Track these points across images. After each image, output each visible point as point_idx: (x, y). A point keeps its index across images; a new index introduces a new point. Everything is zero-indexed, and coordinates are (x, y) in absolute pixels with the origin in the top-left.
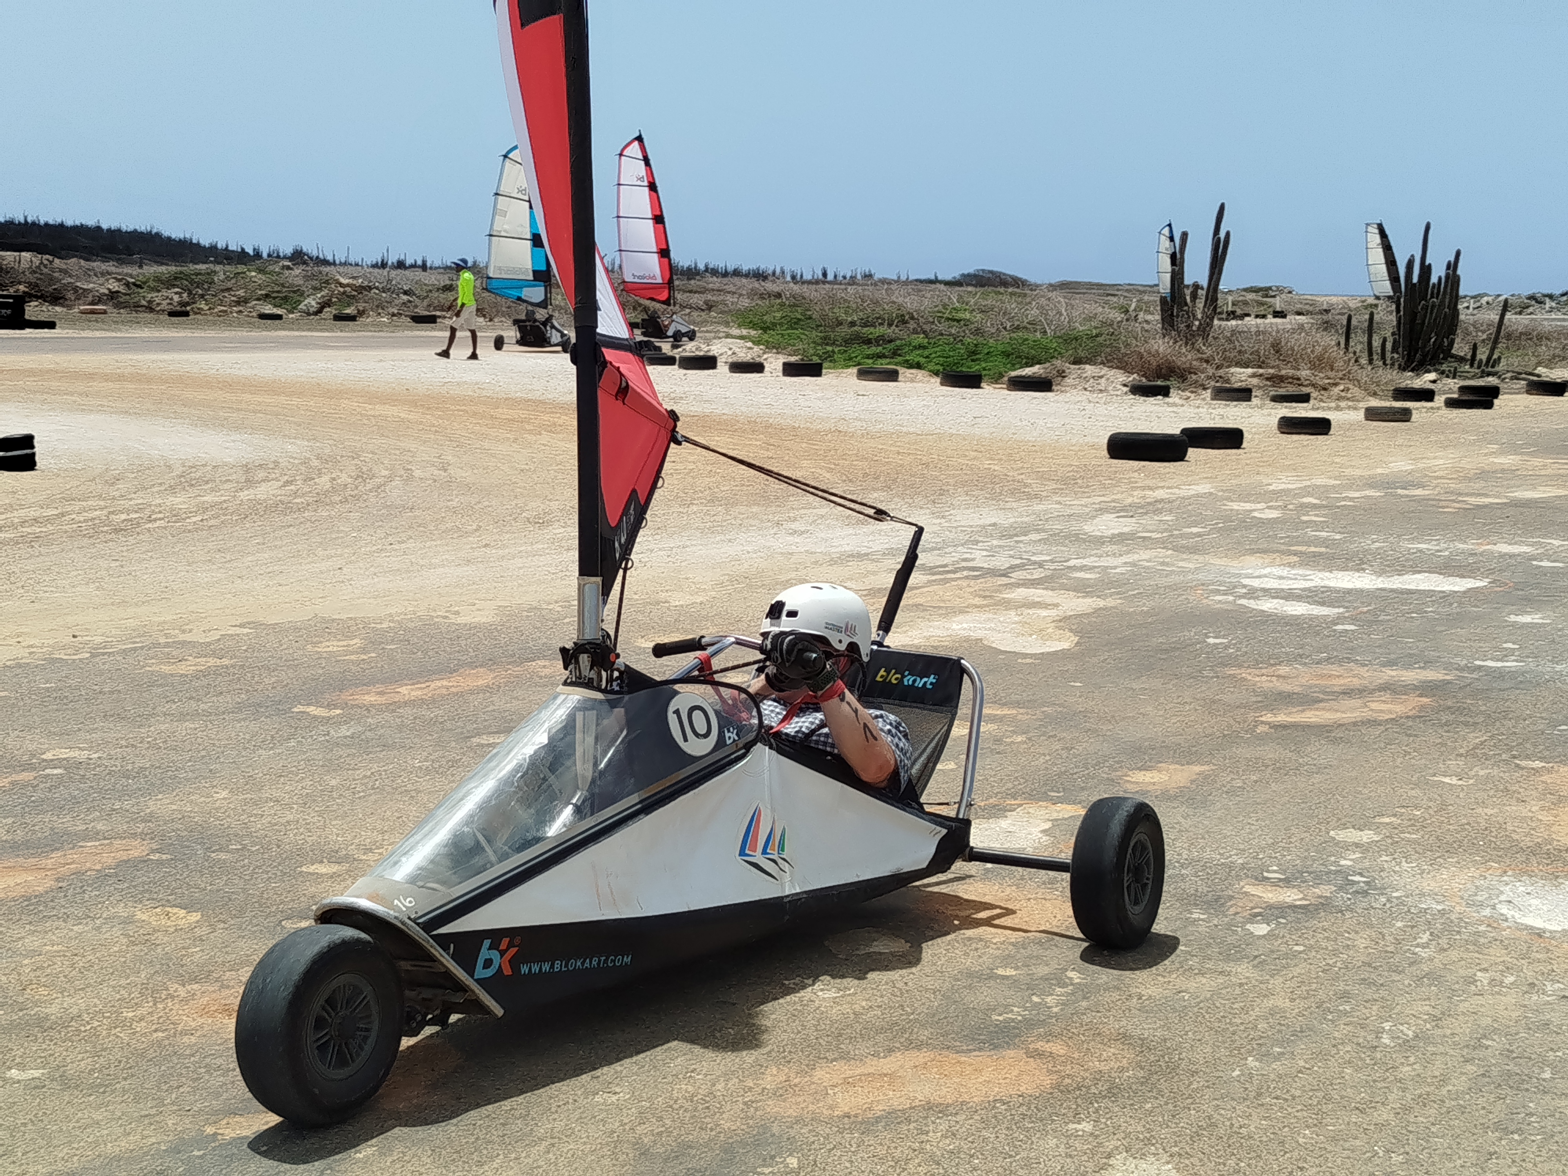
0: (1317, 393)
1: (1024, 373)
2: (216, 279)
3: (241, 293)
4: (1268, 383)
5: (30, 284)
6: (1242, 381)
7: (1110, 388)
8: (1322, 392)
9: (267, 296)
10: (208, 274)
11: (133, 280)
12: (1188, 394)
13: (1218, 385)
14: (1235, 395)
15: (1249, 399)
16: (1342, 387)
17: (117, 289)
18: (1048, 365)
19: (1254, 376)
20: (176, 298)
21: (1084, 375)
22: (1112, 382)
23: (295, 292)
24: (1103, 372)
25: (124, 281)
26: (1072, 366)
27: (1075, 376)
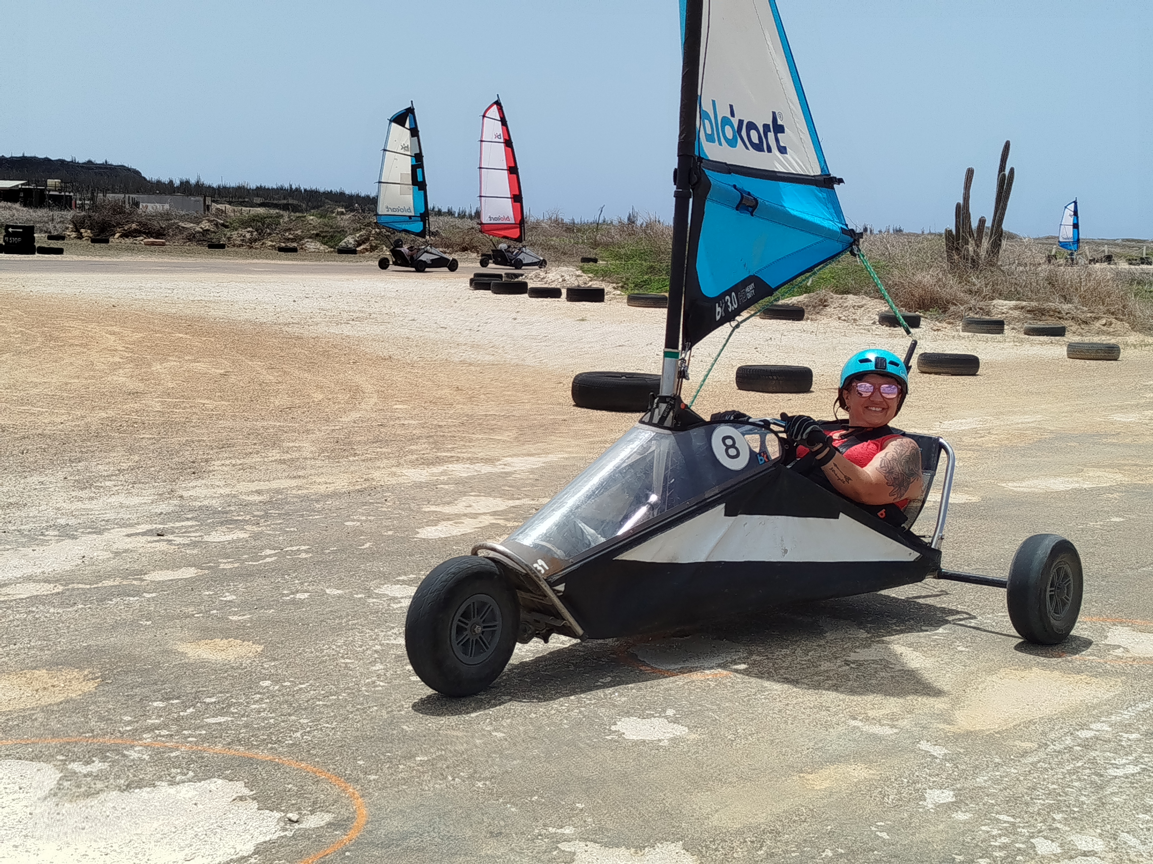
0: (1077, 327)
1: (789, 302)
2: (281, 221)
3: (299, 232)
4: (1029, 316)
5: (140, 223)
6: (1003, 313)
7: (865, 318)
8: (1083, 326)
9: (317, 235)
10: (277, 217)
11: (222, 222)
12: (945, 325)
13: (977, 316)
14: (992, 327)
15: (1001, 331)
16: (1104, 321)
17: (207, 227)
18: (812, 294)
19: (1016, 308)
20: (248, 236)
21: (845, 305)
22: (869, 311)
23: (339, 232)
24: (864, 302)
25: (215, 222)
26: (835, 296)
27: (835, 306)
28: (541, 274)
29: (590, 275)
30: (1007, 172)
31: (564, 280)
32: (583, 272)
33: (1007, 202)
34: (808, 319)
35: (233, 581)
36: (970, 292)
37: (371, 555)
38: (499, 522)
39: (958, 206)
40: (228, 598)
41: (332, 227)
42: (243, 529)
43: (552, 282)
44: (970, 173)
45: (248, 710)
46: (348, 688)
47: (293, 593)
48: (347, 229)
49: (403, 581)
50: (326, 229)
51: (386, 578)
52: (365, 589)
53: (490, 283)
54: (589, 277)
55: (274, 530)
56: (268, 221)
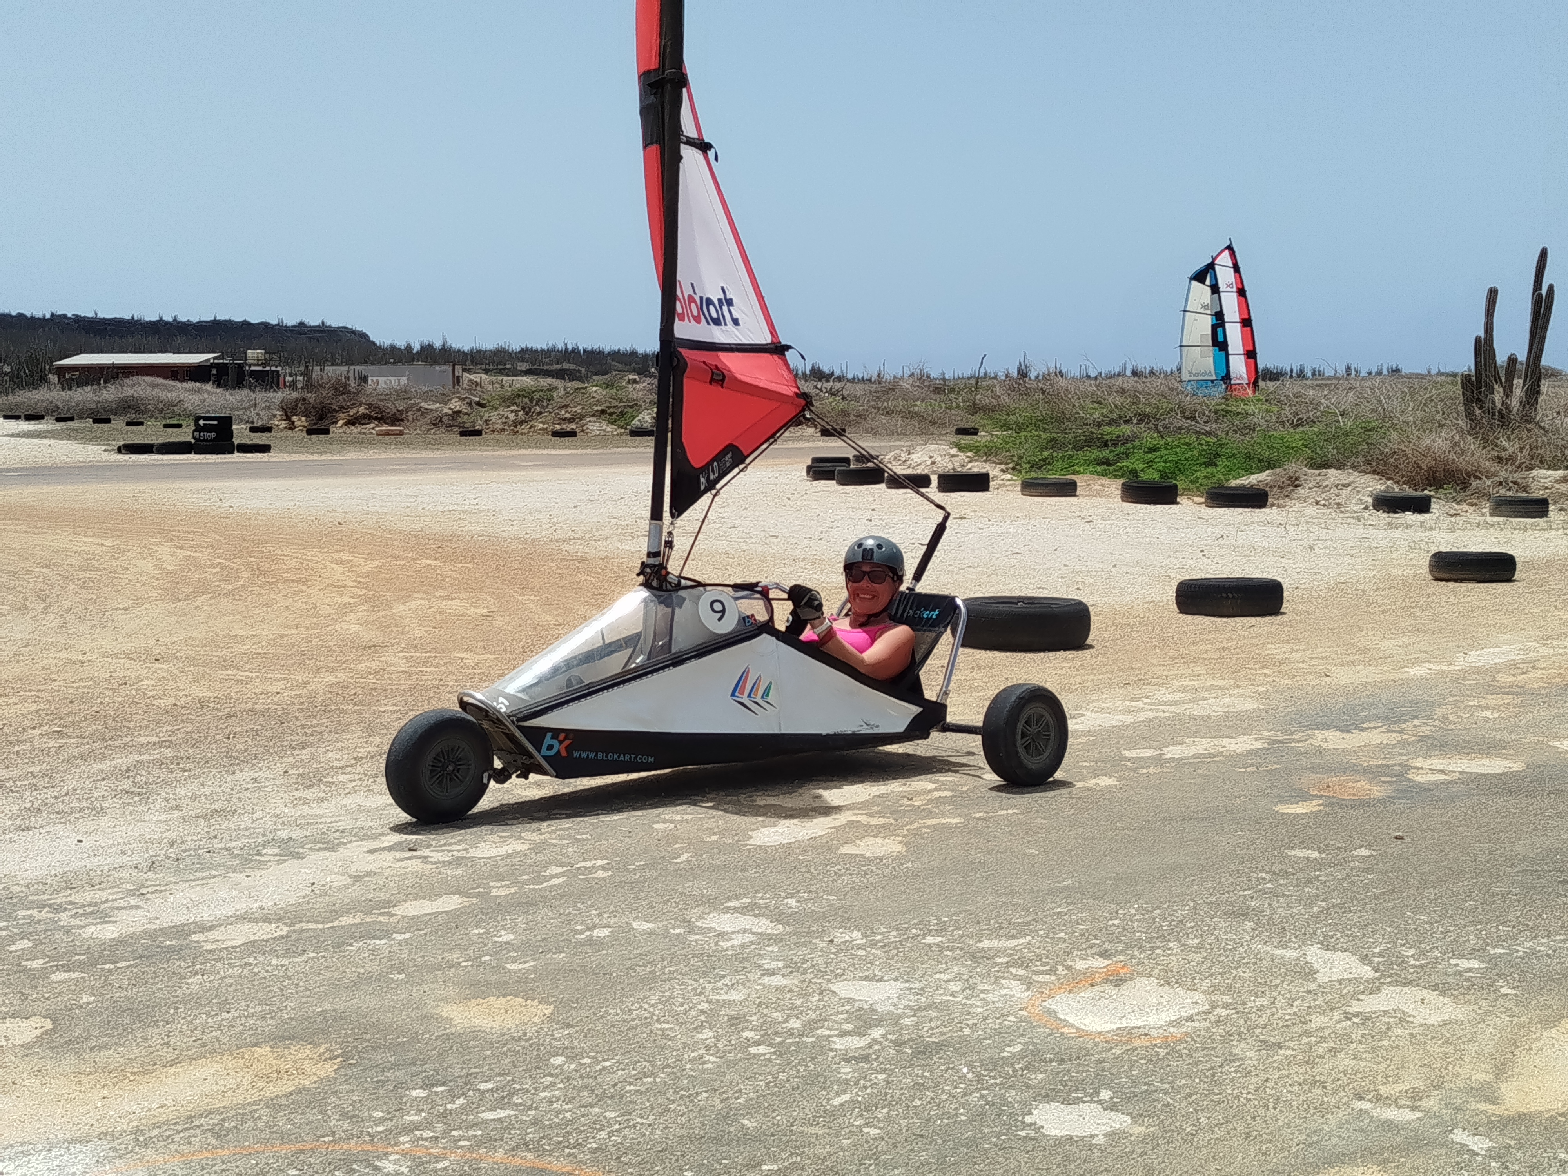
1: (1246, 482)
2: (555, 395)
3: (578, 409)
5: (370, 406)
6: (1547, 488)
7: (1353, 501)
9: (603, 412)
10: (548, 390)
11: (477, 399)
12: (1465, 507)
13: (1510, 494)
14: (1532, 508)
15: (1544, 513)
17: (458, 408)
18: (1277, 470)
20: (512, 417)
21: (1325, 483)
22: (1359, 492)
23: (632, 407)
24: (1351, 479)
25: (468, 400)
26: (1310, 471)
27: (1310, 485)
28: (903, 455)
29: (969, 454)
30: (1544, 291)
31: (933, 463)
32: (960, 449)
33: (1545, 332)
34: (1273, 505)
35: (510, 913)
36: (1500, 459)
37: (690, 872)
38: (859, 818)
39: (1478, 340)
40: (505, 938)
41: (621, 401)
42: (520, 838)
43: (918, 465)
44: (1493, 295)
45: (536, 1099)
46: (668, 1066)
47: (589, 929)
48: (641, 403)
49: (735, 908)
50: (614, 403)
51: (713, 904)
52: (684, 921)
53: (833, 472)
54: (968, 457)
55: (561, 838)
56: (537, 396)
